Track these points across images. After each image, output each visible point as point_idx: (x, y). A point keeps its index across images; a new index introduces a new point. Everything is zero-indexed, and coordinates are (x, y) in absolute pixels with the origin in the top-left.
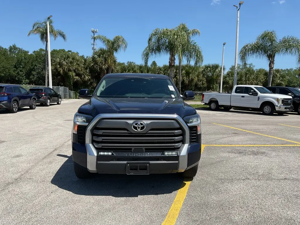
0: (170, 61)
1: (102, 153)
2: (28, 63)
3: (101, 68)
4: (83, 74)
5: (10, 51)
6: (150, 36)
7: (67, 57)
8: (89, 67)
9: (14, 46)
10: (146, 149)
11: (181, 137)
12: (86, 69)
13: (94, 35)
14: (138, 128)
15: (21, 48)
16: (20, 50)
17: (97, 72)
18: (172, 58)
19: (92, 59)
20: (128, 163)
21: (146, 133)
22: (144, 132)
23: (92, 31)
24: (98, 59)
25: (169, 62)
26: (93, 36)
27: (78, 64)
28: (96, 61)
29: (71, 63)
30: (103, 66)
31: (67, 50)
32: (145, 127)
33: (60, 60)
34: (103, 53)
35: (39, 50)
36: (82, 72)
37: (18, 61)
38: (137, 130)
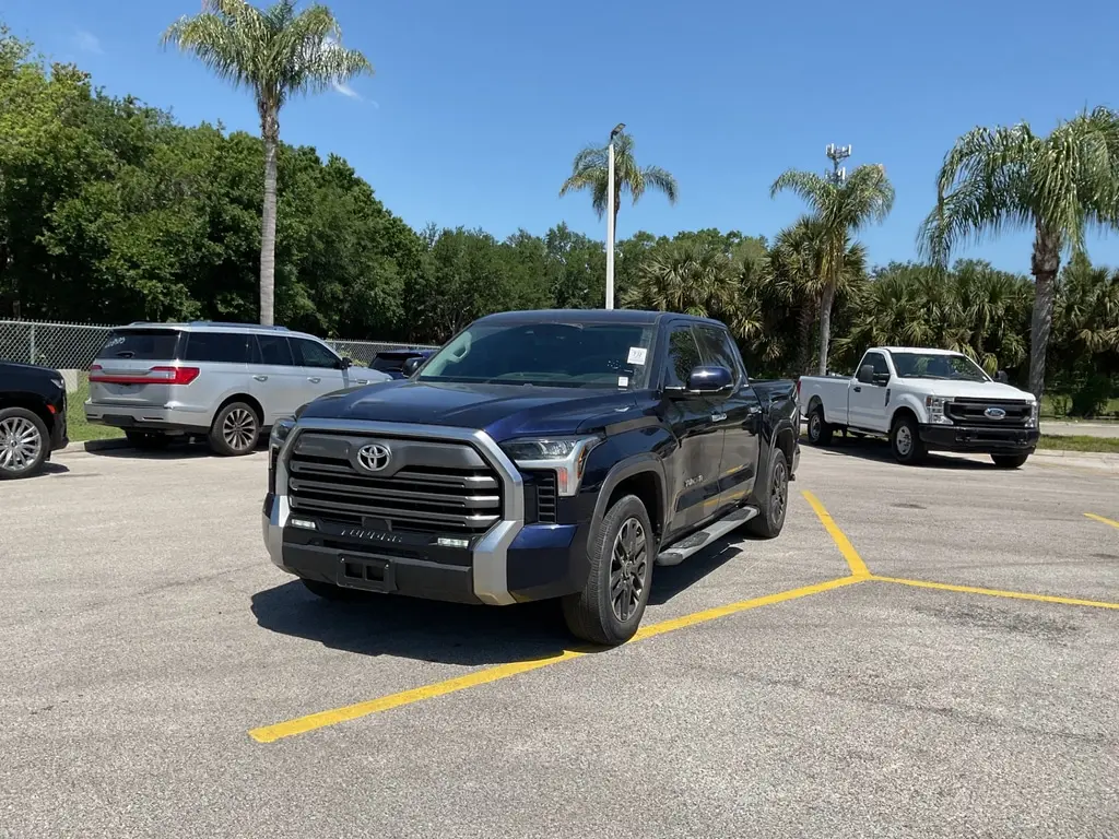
0: (1038, 254)
1: (298, 523)
2: (597, 281)
3: (799, 292)
4: (737, 316)
5: (550, 243)
6: (949, 157)
7: (684, 257)
8: (758, 288)
9: (562, 229)
10: (394, 522)
11: (497, 498)
12: (749, 294)
13: (836, 168)
14: (370, 461)
15: (581, 234)
16: (580, 242)
17: (785, 305)
18: (1043, 240)
19: (769, 259)
20: (341, 555)
21: (392, 478)
22: (384, 475)
23: (829, 154)
24: (794, 260)
25: (1034, 258)
26: (832, 171)
27: (722, 281)
28: (785, 266)
29: (696, 276)
30: (810, 283)
31: (724, 233)
32: (388, 459)
33: (660, 269)
34: (813, 234)
35: (635, 236)
36: (731, 308)
37: (570, 274)
38: (368, 465)
